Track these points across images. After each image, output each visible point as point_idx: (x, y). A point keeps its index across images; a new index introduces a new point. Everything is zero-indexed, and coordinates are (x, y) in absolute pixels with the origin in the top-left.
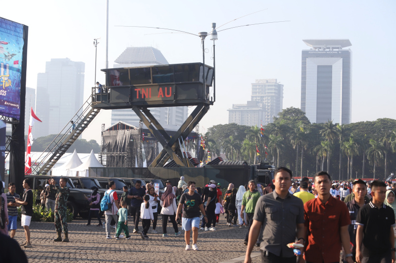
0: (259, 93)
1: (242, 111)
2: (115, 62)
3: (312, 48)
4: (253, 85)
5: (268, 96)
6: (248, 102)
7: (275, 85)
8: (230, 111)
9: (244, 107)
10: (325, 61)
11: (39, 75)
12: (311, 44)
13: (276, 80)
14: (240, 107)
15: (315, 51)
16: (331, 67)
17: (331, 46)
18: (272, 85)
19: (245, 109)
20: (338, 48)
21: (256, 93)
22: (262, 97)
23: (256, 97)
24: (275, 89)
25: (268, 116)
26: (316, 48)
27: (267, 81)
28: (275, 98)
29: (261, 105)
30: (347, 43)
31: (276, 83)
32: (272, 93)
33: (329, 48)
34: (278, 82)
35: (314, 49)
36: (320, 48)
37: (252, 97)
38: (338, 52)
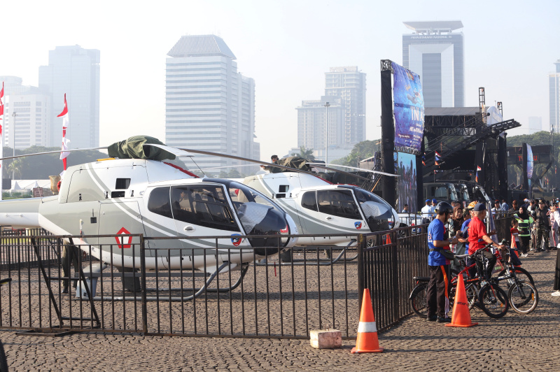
0: (335, 84)
1: (314, 109)
2: (168, 54)
3: (415, 32)
4: (327, 75)
5: (347, 89)
6: (322, 97)
7: (355, 75)
8: (299, 109)
9: (317, 103)
10: (431, 48)
11: (41, 67)
12: (414, 27)
13: (357, 67)
14: (311, 103)
15: (419, 36)
16: (439, 55)
17: (438, 29)
18: (352, 75)
19: (318, 107)
20: (447, 31)
21: (331, 85)
22: (339, 90)
23: (331, 90)
24: (356, 80)
25: (348, 114)
26: (419, 32)
27: (345, 70)
28: (356, 91)
29: (339, 101)
30: (458, 24)
31: (357, 71)
32: (352, 84)
33: (436, 31)
34: (359, 70)
35: (416, 34)
36: (425, 32)
37: (326, 90)
38: (448, 36)
